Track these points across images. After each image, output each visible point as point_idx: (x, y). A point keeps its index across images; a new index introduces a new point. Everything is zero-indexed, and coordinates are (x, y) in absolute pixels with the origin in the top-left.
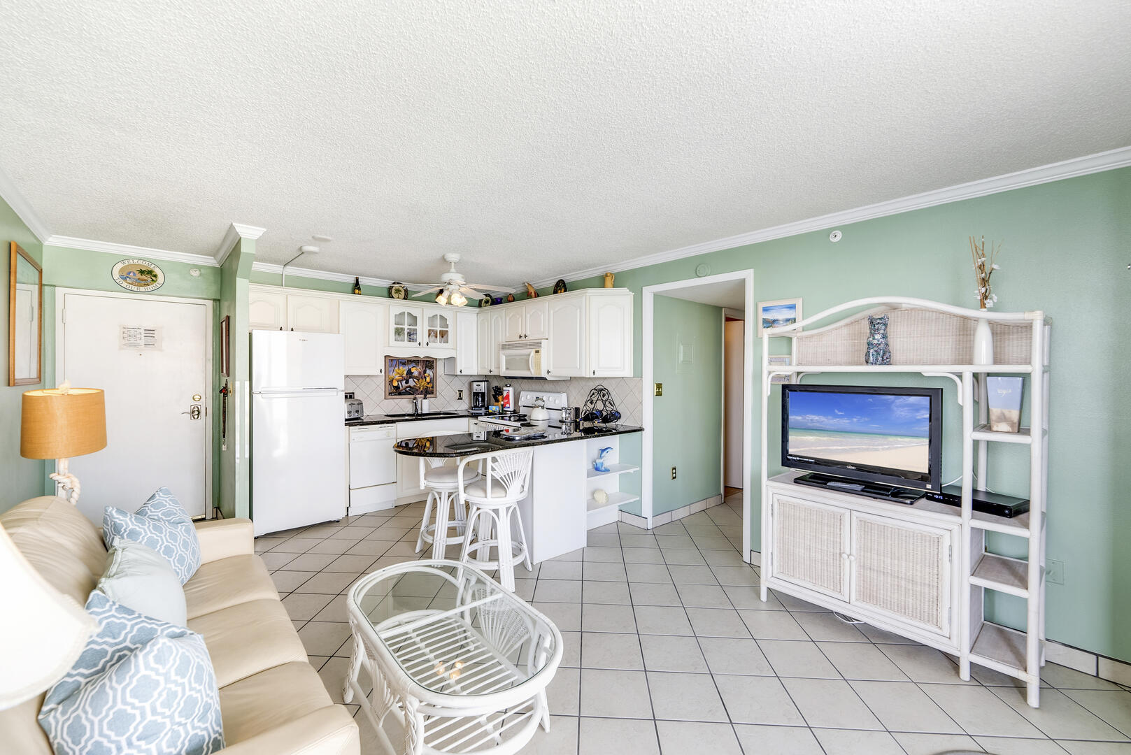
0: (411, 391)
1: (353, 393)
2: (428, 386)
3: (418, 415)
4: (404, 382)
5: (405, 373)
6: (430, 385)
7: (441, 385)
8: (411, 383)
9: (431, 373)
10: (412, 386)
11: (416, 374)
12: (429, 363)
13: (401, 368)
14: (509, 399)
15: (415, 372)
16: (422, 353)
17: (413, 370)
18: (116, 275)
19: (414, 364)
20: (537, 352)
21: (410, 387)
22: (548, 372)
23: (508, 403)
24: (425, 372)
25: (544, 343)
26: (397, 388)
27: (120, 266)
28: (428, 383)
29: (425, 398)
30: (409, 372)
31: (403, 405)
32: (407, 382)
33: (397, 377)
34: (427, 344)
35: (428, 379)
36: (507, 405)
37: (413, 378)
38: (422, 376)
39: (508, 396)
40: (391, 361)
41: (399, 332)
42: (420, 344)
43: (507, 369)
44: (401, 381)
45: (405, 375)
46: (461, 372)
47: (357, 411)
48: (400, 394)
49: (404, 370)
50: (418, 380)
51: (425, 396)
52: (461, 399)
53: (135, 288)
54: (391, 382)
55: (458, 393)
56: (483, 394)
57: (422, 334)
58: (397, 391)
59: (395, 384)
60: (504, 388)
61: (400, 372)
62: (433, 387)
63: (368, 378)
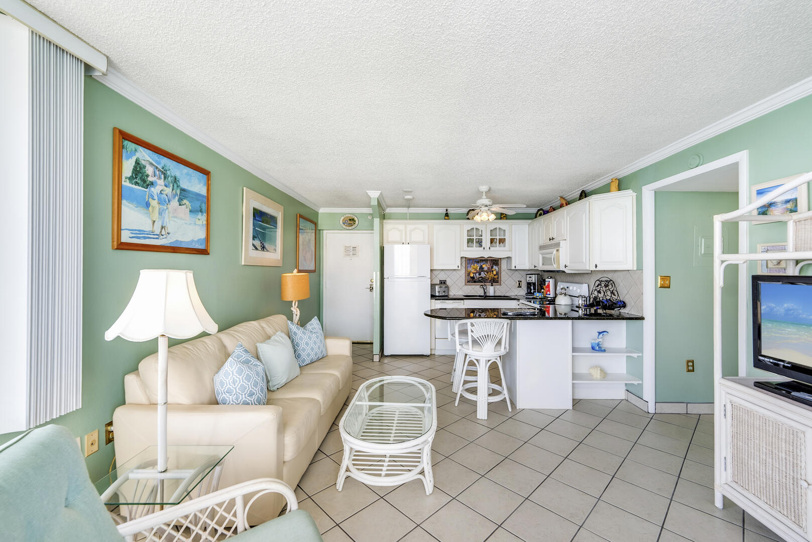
0: (482, 281)
1: (446, 281)
2: (495, 277)
3: (486, 296)
4: (477, 274)
5: (478, 268)
6: (496, 277)
7: (504, 276)
8: (483, 275)
9: (497, 269)
10: (483, 276)
11: (486, 269)
12: (495, 262)
13: (475, 265)
14: (549, 288)
15: (485, 267)
16: (486, 254)
17: (484, 266)
18: (341, 223)
19: (484, 262)
20: (557, 250)
21: (482, 277)
22: (566, 266)
23: (549, 291)
24: (492, 267)
25: (562, 243)
26: (473, 278)
27: (343, 218)
28: (495, 275)
29: (492, 285)
30: (481, 268)
31: (477, 290)
32: (480, 274)
33: (473, 271)
34: (490, 248)
35: (495, 273)
36: (548, 293)
37: (484, 271)
38: (490, 270)
39: (548, 286)
40: (469, 261)
41: (470, 241)
42: (484, 248)
43: (543, 264)
44: (475, 273)
45: (478, 269)
46: (515, 267)
47: (444, 292)
48: (475, 282)
49: (477, 266)
50: (488, 273)
51: (492, 284)
52: (521, 287)
53: (348, 228)
54: (469, 274)
55: (518, 283)
56: (534, 284)
57: (486, 242)
58: (472, 280)
59: (472, 275)
60: (546, 280)
61: (475, 267)
62: (498, 278)
63: (455, 272)
